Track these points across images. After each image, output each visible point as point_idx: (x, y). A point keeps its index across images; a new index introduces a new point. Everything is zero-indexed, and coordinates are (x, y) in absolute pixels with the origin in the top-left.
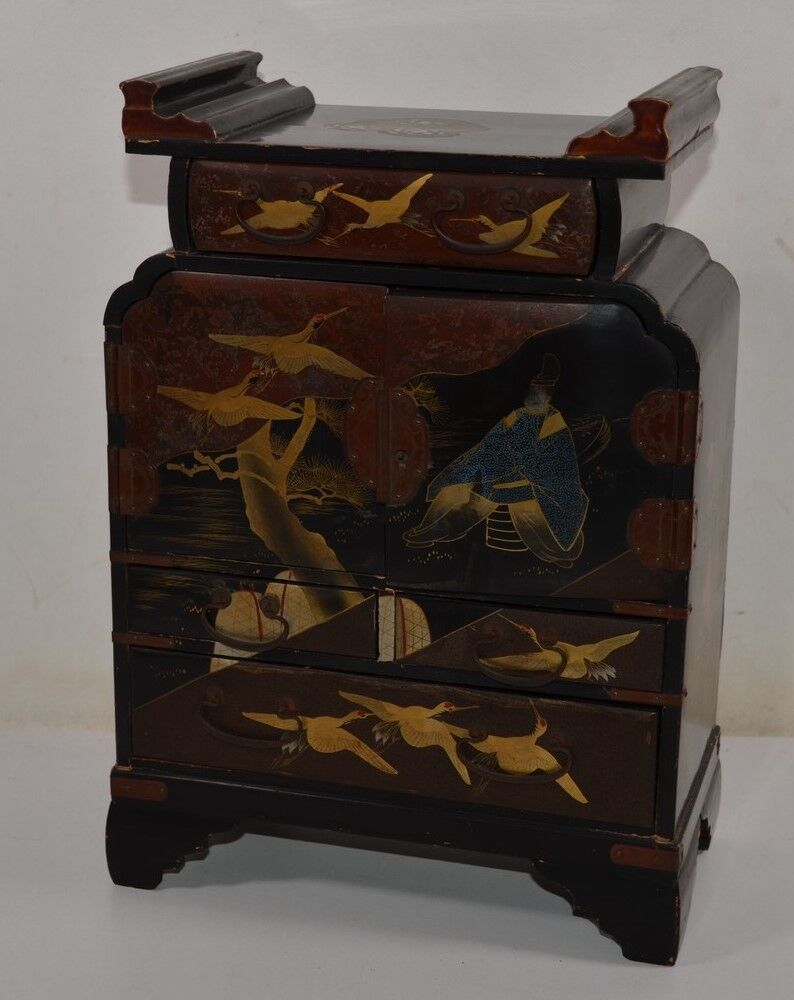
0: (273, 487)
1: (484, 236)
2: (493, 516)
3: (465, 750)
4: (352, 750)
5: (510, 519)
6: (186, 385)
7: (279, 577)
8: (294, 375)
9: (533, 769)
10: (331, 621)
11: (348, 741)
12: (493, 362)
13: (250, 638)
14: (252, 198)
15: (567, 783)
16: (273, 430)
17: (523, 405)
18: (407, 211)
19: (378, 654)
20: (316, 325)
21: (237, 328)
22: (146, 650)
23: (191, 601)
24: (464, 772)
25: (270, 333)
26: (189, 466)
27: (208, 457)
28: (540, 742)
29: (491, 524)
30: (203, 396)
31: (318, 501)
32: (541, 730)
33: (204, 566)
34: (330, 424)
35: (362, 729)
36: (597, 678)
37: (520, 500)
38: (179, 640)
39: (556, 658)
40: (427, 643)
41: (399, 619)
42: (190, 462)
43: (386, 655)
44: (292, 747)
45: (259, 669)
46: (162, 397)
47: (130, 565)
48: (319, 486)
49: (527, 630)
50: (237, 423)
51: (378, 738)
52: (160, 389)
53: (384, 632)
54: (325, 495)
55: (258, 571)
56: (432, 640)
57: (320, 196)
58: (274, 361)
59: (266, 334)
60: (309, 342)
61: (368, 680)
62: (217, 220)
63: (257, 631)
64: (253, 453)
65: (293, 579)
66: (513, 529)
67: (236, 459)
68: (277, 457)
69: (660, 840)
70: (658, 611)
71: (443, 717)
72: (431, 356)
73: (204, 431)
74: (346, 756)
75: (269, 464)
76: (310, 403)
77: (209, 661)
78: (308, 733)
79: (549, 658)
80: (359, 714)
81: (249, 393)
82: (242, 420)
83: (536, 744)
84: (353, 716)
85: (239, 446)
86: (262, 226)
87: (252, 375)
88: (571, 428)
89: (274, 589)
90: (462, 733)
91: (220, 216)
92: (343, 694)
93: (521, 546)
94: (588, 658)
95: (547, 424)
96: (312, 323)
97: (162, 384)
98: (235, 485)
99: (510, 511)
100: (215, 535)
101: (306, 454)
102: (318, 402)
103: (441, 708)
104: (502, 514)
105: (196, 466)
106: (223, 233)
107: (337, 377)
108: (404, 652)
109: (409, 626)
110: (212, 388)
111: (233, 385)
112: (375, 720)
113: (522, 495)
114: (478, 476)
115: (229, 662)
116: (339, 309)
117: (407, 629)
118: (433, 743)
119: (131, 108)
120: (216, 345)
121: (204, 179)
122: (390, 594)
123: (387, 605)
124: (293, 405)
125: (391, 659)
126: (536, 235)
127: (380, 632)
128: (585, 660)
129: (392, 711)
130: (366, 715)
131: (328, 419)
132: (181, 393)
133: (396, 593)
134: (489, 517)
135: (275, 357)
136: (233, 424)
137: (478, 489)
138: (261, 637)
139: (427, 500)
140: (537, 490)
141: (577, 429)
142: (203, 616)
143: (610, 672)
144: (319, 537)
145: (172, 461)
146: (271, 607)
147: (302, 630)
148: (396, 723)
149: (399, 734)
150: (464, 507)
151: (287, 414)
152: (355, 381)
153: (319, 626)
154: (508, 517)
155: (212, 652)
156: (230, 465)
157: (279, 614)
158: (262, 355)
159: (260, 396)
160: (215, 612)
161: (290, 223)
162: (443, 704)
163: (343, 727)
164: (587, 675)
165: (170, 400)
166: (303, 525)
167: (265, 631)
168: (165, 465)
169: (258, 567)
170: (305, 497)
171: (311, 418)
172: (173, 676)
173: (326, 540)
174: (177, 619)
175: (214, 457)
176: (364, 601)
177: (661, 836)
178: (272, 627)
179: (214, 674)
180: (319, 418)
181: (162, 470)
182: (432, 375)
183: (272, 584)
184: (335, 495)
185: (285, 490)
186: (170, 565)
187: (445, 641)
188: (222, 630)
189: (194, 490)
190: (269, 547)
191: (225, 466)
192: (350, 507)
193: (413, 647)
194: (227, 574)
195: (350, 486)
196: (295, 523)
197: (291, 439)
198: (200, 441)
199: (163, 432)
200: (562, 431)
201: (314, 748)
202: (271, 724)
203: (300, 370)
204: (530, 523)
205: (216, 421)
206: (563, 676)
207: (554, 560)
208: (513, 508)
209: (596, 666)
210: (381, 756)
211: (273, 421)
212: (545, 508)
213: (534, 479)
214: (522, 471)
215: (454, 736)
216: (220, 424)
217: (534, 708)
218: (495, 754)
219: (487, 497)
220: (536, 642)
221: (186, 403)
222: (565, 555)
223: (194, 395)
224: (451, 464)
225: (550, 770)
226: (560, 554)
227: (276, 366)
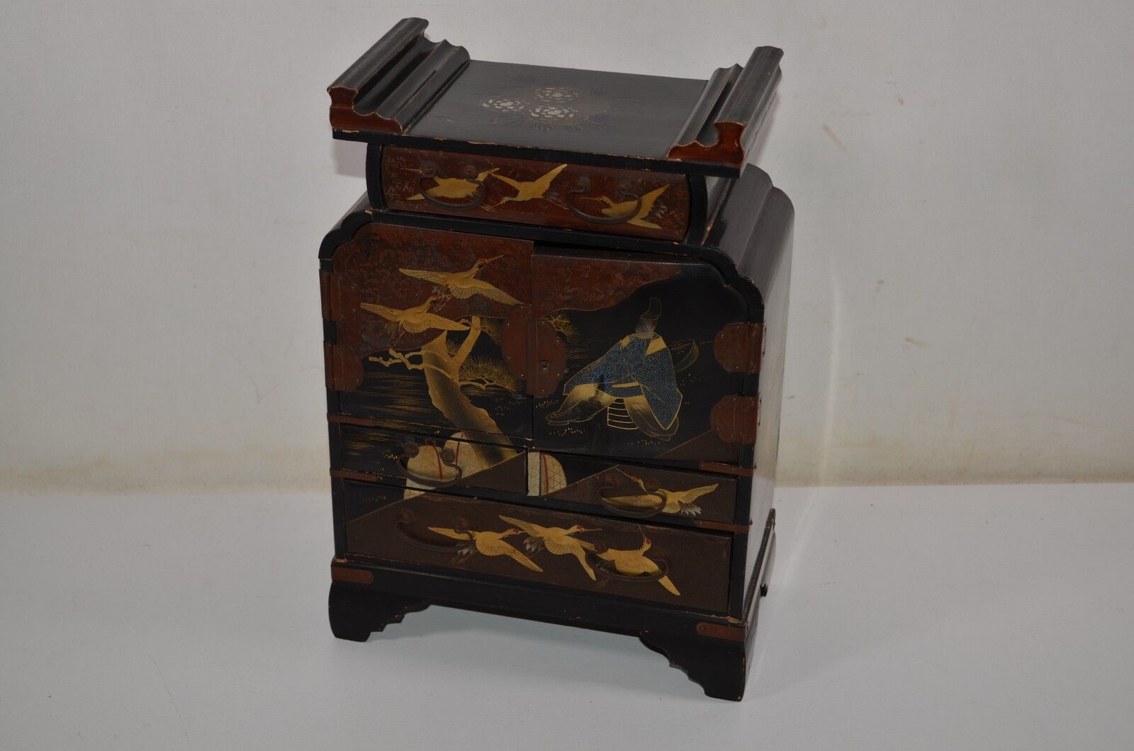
0: (449, 376)
1: (605, 211)
2: (613, 405)
3: (592, 558)
4: (509, 554)
5: (625, 408)
7: (454, 436)
8: (463, 300)
9: (641, 571)
10: (493, 468)
11: (507, 549)
12: (613, 303)
13: (433, 477)
14: (430, 176)
15: (665, 582)
16: (448, 337)
17: (634, 332)
18: (547, 191)
19: (527, 491)
20: (480, 267)
22: (356, 481)
23: (389, 451)
24: (591, 573)
26: (386, 360)
27: (400, 354)
28: (646, 554)
30: (396, 312)
31: (483, 387)
32: (647, 547)
33: (398, 427)
34: (491, 335)
35: (517, 541)
36: (687, 513)
37: (631, 395)
38: (380, 476)
39: (658, 500)
40: (564, 485)
41: (543, 469)
42: (387, 356)
43: (534, 491)
44: (465, 551)
45: (440, 498)
46: (364, 311)
47: (342, 424)
48: (483, 377)
49: (636, 480)
50: (422, 331)
51: (528, 547)
52: (365, 306)
53: (532, 476)
54: (488, 383)
55: (438, 432)
56: (568, 484)
57: (482, 177)
58: (448, 289)
59: (443, 271)
60: (475, 277)
61: (521, 509)
62: (404, 190)
63: (438, 473)
64: (433, 352)
65: (464, 438)
66: (627, 414)
67: (421, 356)
68: (452, 356)
69: (733, 620)
70: (733, 470)
71: (576, 535)
72: (567, 298)
73: (397, 336)
74: (505, 559)
75: (446, 360)
76: (476, 320)
77: (403, 492)
78: (477, 542)
79: (654, 499)
80: (514, 531)
81: (430, 311)
82: (425, 329)
83: (643, 555)
84: (510, 532)
85: (422, 347)
86: (439, 195)
87: (432, 298)
88: (670, 348)
89: (451, 445)
90: (588, 545)
91: (406, 187)
92: (502, 517)
93: (633, 426)
94: (682, 500)
95: (651, 345)
96: (476, 265)
97: (365, 301)
98: (421, 373)
99: (625, 402)
100: (406, 407)
101: (474, 354)
102: (482, 319)
103: (574, 529)
104: (619, 405)
105: (390, 359)
106: (409, 199)
107: (496, 303)
108: (547, 491)
109: (550, 474)
110: (404, 306)
112: (526, 536)
113: (634, 392)
114: (602, 379)
115: (418, 493)
117: (549, 476)
118: (568, 552)
119: (337, 107)
120: (404, 276)
121: (393, 160)
122: (536, 451)
123: (534, 458)
124: (463, 320)
125: (537, 494)
126: (644, 212)
127: (529, 477)
128: (679, 502)
129: (538, 530)
130: (520, 532)
131: (489, 331)
132: (380, 309)
133: (541, 450)
134: (610, 406)
135: (449, 287)
136: (419, 332)
137: (601, 387)
138: (441, 477)
139: (564, 393)
140: (644, 388)
141: (674, 349)
142: (398, 462)
143: (698, 510)
144: (483, 411)
145: (374, 355)
146: (449, 458)
147: (472, 473)
148: (542, 538)
149: (543, 545)
150: (592, 399)
151: (458, 326)
153: (484, 472)
155: (405, 484)
156: (417, 360)
157: (454, 463)
158: (438, 285)
159: (439, 314)
160: (407, 459)
161: (460, 194)
162: (575, 527)
163: (503, 539)
164: (680, 511)
165: (370, 313)
166: (472, 403)
167: (444, 474)
168: (367, 358)
169: (439, 429)
170: (473, 383)
171: (477, 330)
172: (377, 500)
173: (489, 413)
174: (378, 463)
175: (404, 354)
176: (517, 455)
177: (733, 617)
178: (450, 471)
179: (407, 500)
180: (483, 330)
181: (365, 360)
182: (568, 310)
183: (449, 441)
184: (495, 383)
185: (458, 378)
186: (373, 425)
187: (577, 485)
188: (412, 471)
189: (390, 376)
190: (446, 416)
191: (412, 360)
192: (507, 391)
193: (553, 488)
194: (415, 433)
195: (505, 377)
196: (466, 401)
197: (462, 344)
198: (394, 343)
199: (366, 335)
200: (663, 350)
201: (481, 552)
202: (449, 535)
203: (468, 297)
204: (639, 410)
205: (406, 329)
206: (663, 511)
207: (657, 435)
208: (627, 400)
209: (687, 505)
210: (531, 559)
211: (448, 331)
212: (650, 400)
213: (641, 380)
214: (633, 376)
215: (584, 549)
216: (408, 331)
217: (642, 532)
218: (614, 561)
219: (608, 393)
220: (643, 488)
221: (383, 316)
222: (665, 432)
223: (388, 310)
224: (581, 371)
225: (653, 573)
226: (660, 431)
227: (450, 293)
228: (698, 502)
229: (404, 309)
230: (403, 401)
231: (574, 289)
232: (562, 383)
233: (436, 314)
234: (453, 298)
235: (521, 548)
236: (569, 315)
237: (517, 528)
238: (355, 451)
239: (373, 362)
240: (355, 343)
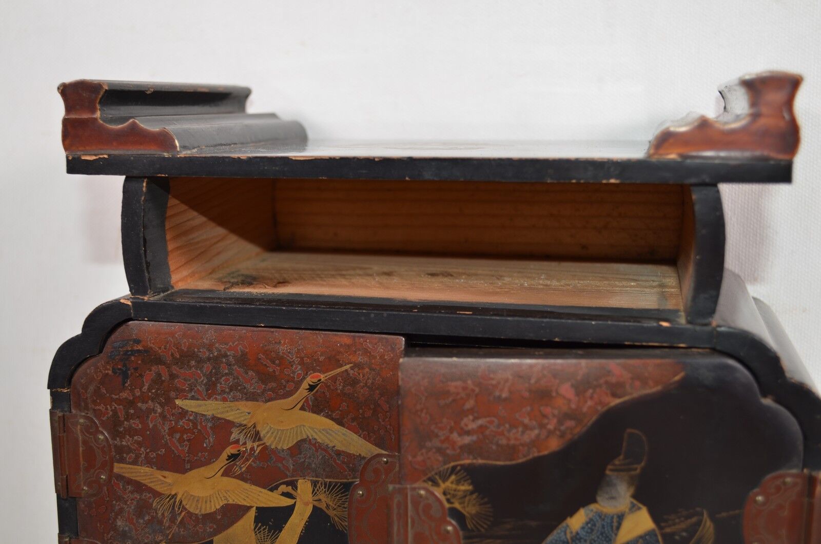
6: (149, 463)
8: (283, 450)
12: (554, 445)
16: (257, 520)
17: (594, 501)
20: (311, 388)
21: (211, 391)
25: (252, 397)
30: (171, 477)
34: (331, 513)
46: (120, 477)
50: (213, 510)
52: (118, 468)
58: (257, 433)
59: (247, 400)
60: (302, 409)
72: (467, 440)
73: (173, 520)
76: (304, 487)
81: (227, 473)
82: (218, 507)
85: (216, 538)
87: (230, 450)
88: (660, 528)
95: (627, 525)
96: (305, 385)
97: (122, 461)
102: (314, 484)
107: (339, 453)
110: (178, 465)
111: (207, 463)
116: (341, 366)
120: (184, 413)
124: (283, 488)
131: (328, 506)
132: (143, 473)
135: (259, 428)
136: (208, 511)
141: (668, 530)
151: (274, 500)
152: (364, 458)
158: (241, 425)
159: (241, 477)
165: (129, 482)
171: (307, 504)
180: (316, 504)
182: (469, 465)
197: (280, 531)
198: (168, 532)
199: (123, 520)
200: (651, 533)
203: (290, 445)
205: (187, 507)
211: (257, 508)
216: (192, 510)
221: (149, 485)
223: (158, 474)
227: (260, 439)
229: (184, 471)
231: (480, 422)
233: (237, 477)
234: (265, 448)
236: (471, 473)
240: (105, 535)
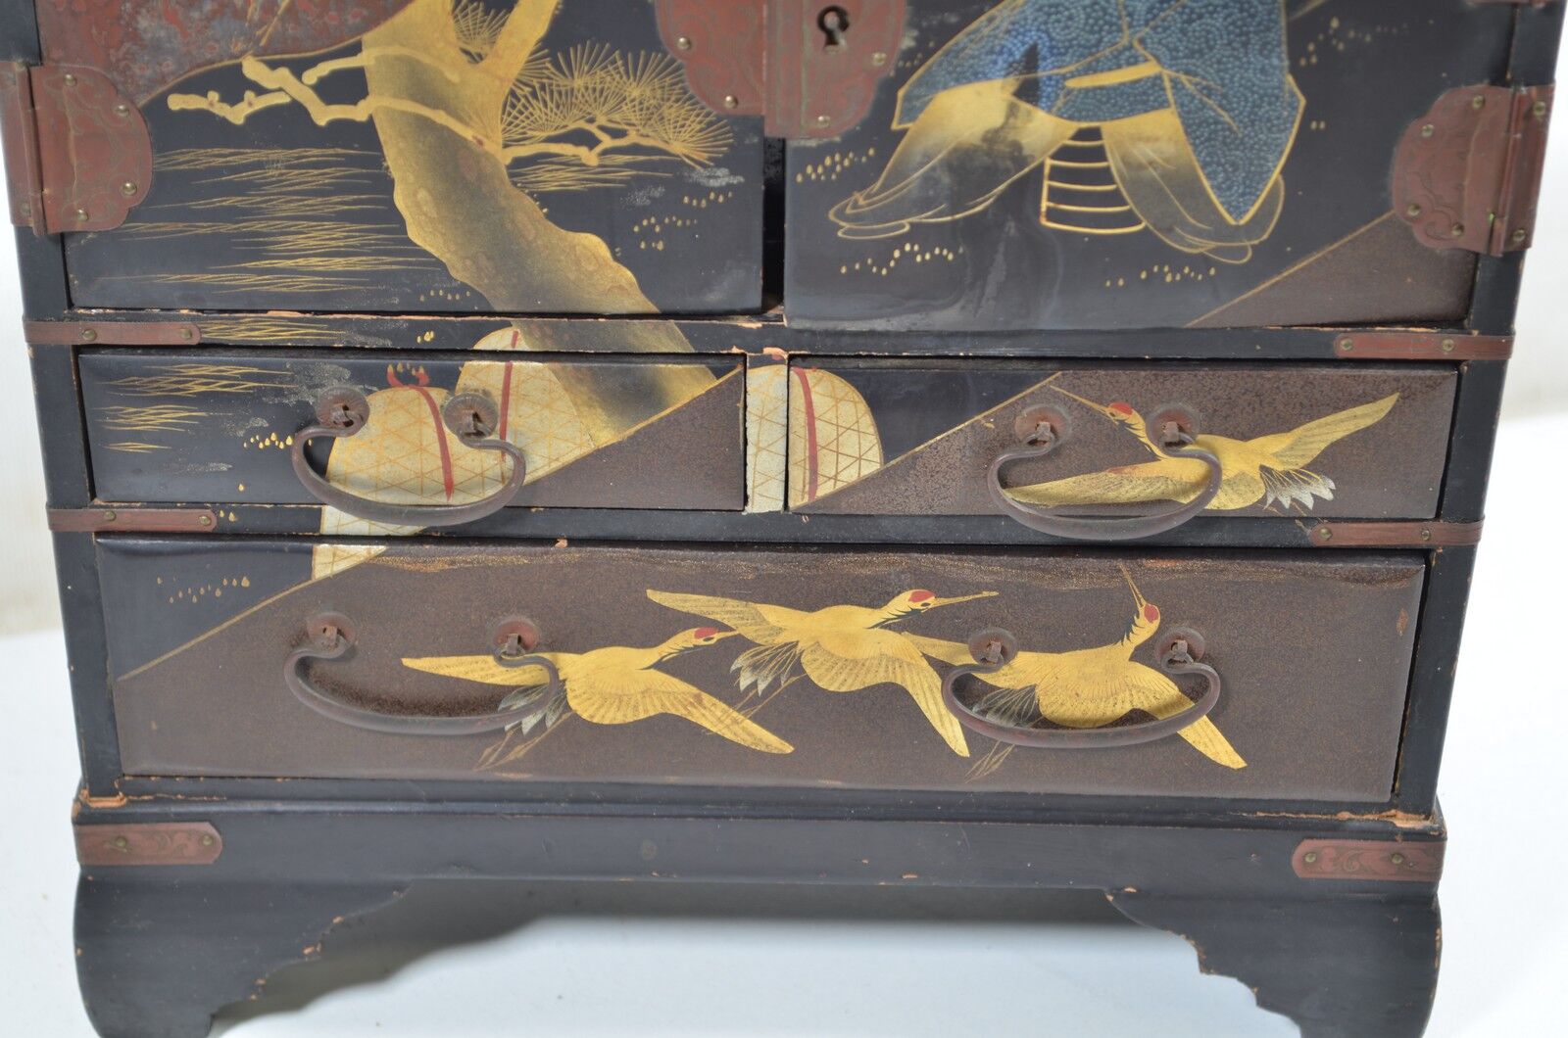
0: (467, 133)
2: (1063, 153)
3: (962, 689)
4: (681, 712)
5: (1105, 159)
7: (485, 344)
9: (1122, 708)
10: (632, 438)
11: (675, 696)
13: (419, 492)
19: (745, 497)
22: (143, 543)
23: (263, 423)
26: (233, 97)
27: (284, 73)
28: (1142, 655)
29: (1056, 174)
32: (1144, 629)
35: (706, 667)
36: (1286, 502)
37: (1131, 113)
39: (1192, 473)
40: (873, 463)
41: (799, 419)
42: (234, 86)
43: (764, 500)
44: (530, 722)
45: (440, 559)
47: (78, 350)
48: (591, 121)
49: (1122, 416)
51: (744, 682)
53: (759, 449)
54: (607, 142)
55: (429, 336)
56: (885, 458)
61: (721, 559)
63: (439, 476)
64: (405, 51)
65: (523, 346)
66: (1111, 181)
67: (360, 69)
68: (476, 58)
69: (1404, 822)
70: (1446, 344)
71: (909, 623)
73: (269, 6)
74: (667, 729)
75: (453, 77)
77: (310, 552)
78: (568, 686)
79: (1175, 472)
80: (698, 636)
83: (1134, 658)
84: (686, 640)
85: (367, 38)
89: (479, 375)
92: (656, 596)
93: (1129, 219)
98: (365, 134)
99: (1106, 142)
100: (314, 261)
101: (557, 44)
103: (902, 604)
104: (1085, 151)
105: (249, 95)
108: (812, 492)
109: (824, 432)
112: (741, 644)
113: (1141, 98)
114: (1031, 59)
115: (361, 552)
117: (820, 440)
118: (880, 678)
122: (780, 362)
123: (765, 384)
125: (778, 506)
127: (751, 450)
128: (1263, 468)
129: (781, 624)
130: (717, 636)
133: (791, 357)
134: (1054, 157)
137: (1029, 92)
138: (449, 487)
139: (895, 126)
140: (1175, 82)
142: (297, 457)
143: (1325, 489)
144: (593, 244)
145: (184, 88)
146: (475, 421)
147: (555, 465)
148: (795, 645)
149: (798, 668)
150: (992, 137)
153: (600, 454)
154: (1099, 154)
155: (318, 528)
156: (347, 87)
157: (495, 437)
160: (330, 441)
162: (907, 595)
163: (658, 666)
164: (1263, 500)
166: (548, 216)
167: (458, 476)
168: (162, 99)
169: (428, 326)
170: (554, 148)
172: (218, 593)
173: (612, 246)
174: (224, 467)
175: (298, 68)
176: (717, 382)
177: (1406, 810)
178: (477, 464)
179: (327, 579)
181: (156, 112)
183: (473, 365)
184: (632, 138)
185: (500, 138)
186: (195, 341)
187: (915, 457)
188: (345, 480)
189: (252, 155)
190: (460, 273)
191: (331, 89)
192: (677, 165)
193: (835, 478)
194: (348, 350)
195: (671, 111)
196: (528, 216)
197: (510, 9)
198: (259, 33)
199: (153, 16)
201: (585, 716)
202: (476, 676)
204: (1151, 163)
206: (1208, 507)
207: (1204, 246)
208: (1115, 131)
209: (1288, 478)
210: (755, 719)
212: (1194, 124)
213: (1172, 59)
214: (1142, 41)
215: (934, 663)
217: (1130, 581)
218: (1032, 688)
219: (1049, 110)
220: (1145, 440)
222: (1235, 232)
224: (960, 37)
225: (1160, 710)
226: (1222, 231)
228: (1325, 464)
230: (301, 241)
232: (890, 87)
235: (724, 689)
237: (706, 624)
238: (137, 436)
239: (183, 112)
240: (112, 51)
